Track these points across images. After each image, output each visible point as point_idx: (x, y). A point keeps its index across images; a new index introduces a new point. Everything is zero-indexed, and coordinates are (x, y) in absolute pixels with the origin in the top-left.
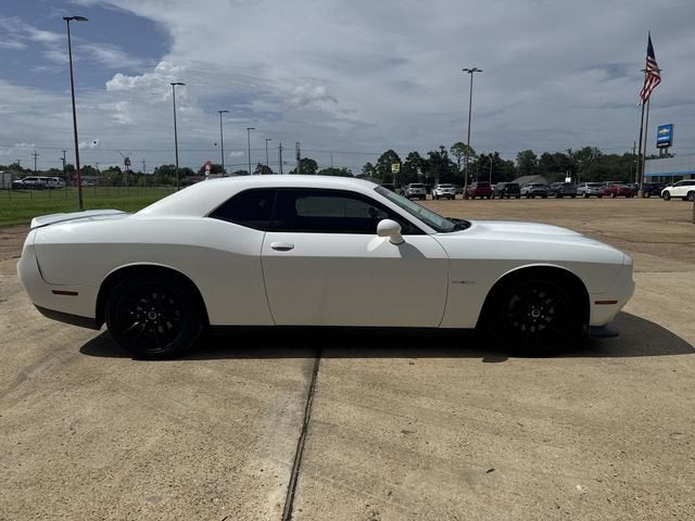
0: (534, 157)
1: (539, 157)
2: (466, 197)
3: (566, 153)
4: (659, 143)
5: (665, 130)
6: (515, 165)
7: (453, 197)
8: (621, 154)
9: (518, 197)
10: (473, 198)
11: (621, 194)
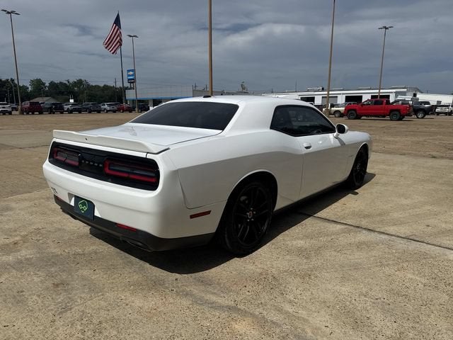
0: (44, 84)
1: (47, 84)
2: (22, 113)
3: (67, 83)
4: (129, 80)
5: (131, 73)
6: (30, 89)
7: (10, 113)
8: (102, 85)
9: (62, 113)
10: (28, 114)
11: (126, 111)
